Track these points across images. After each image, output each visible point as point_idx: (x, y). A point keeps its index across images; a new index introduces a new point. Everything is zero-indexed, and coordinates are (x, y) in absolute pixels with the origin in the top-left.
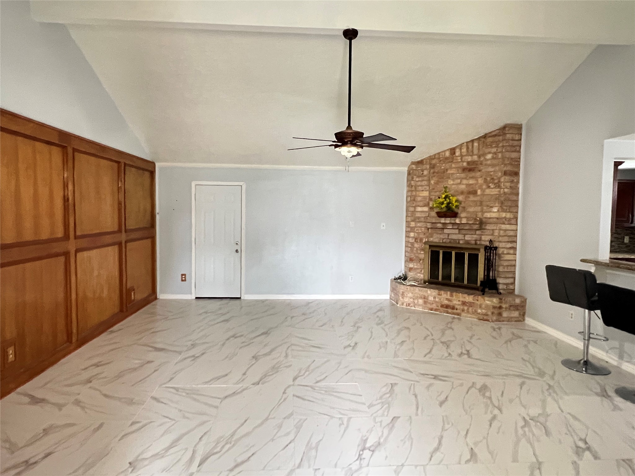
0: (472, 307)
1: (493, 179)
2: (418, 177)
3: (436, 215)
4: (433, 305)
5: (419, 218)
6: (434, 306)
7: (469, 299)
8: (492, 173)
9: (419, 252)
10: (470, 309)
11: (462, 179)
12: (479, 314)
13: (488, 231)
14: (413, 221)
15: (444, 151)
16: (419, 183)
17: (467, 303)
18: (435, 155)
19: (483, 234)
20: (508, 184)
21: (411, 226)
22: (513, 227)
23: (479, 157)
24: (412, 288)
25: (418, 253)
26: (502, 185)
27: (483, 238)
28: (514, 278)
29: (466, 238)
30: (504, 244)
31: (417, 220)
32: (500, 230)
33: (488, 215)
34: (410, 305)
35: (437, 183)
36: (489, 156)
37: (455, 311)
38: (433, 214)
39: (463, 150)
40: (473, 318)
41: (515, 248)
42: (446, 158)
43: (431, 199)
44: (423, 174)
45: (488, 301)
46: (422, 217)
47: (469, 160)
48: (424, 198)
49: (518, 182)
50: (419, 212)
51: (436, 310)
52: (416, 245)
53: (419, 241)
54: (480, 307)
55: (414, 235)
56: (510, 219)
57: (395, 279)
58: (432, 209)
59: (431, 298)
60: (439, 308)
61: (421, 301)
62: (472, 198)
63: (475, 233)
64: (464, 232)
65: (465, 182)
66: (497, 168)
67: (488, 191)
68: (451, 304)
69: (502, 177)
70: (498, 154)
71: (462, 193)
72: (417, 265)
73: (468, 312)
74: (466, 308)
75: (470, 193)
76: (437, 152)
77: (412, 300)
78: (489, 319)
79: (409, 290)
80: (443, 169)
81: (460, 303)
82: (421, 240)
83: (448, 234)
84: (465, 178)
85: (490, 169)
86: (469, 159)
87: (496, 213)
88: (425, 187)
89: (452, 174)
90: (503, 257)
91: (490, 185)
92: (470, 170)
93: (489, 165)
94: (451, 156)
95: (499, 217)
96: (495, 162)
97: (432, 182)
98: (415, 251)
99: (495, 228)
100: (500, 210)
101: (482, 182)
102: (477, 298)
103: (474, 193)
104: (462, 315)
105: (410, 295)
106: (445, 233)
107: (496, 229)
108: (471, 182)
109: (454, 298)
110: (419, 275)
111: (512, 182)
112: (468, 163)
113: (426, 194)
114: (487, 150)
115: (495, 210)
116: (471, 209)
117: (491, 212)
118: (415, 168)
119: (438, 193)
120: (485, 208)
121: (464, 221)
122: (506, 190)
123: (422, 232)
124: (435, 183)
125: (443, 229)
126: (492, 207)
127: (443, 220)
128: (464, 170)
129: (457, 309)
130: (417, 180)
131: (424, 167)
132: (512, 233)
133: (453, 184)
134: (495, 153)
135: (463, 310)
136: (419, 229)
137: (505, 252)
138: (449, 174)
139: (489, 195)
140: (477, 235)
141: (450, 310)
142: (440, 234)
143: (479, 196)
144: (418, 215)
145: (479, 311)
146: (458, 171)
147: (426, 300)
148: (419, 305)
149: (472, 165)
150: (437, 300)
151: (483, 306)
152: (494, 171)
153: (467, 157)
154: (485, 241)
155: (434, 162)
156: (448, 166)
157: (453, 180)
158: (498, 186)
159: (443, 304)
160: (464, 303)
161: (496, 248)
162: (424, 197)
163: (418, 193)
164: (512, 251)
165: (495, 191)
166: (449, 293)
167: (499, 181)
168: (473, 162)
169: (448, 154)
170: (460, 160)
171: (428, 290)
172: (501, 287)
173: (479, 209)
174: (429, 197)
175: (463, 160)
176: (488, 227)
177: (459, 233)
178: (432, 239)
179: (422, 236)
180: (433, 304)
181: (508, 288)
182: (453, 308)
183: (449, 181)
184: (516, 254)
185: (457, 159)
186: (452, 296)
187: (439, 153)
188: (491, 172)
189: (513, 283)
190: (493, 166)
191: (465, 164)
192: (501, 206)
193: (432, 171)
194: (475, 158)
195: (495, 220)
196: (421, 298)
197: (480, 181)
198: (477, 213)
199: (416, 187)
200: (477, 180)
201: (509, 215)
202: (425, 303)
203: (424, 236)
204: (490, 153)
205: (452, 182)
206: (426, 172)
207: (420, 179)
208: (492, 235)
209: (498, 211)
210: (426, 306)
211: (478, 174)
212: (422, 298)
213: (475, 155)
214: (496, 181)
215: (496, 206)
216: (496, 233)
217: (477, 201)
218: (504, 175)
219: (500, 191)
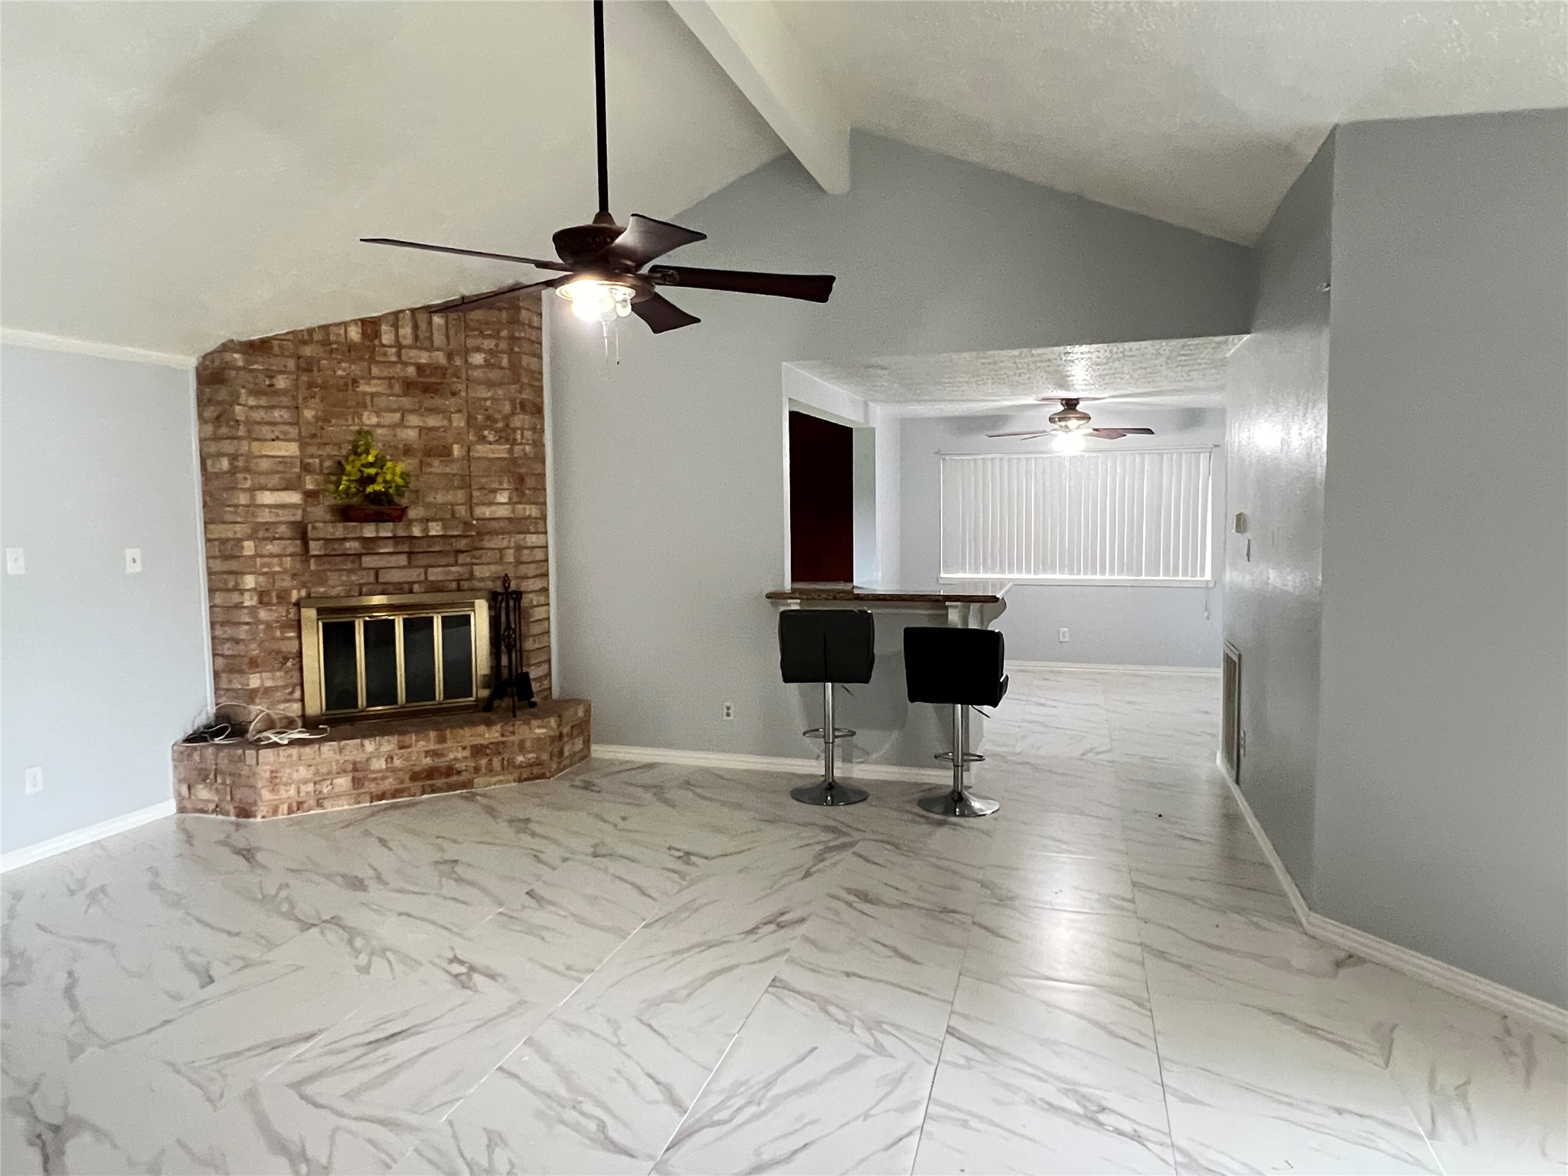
0: (500, 753)
1: (488, 418)
2: (257, 393)
3: (328, 517)
4: (387, 782)
5: (267, 526)
6: (389, 784)
7: (490, 735)
8: (488, 403)
9: (278, 634)
10: (496, 762)
11: (404, 412)
12: (520, 766)
13: (490, 553)
14: (249, 538)
15: (345, 324)
16: (258, 415)
17: (487, 747)
18: (311, 331)
19: (474, 561)
20: (528, 434)
21: (245, 553)
22: (541, 540)
23: (450, 356)
24: (307, 750)
25: (274, 638)
26: (519, 437)
27: (480, 571)
28: (549, 661)
29: (431, 578)
30: (531, 581)
31: (261, 534)
32: (519, 548)
33: (486, 512)
34: (306, 806)
35: (324, 419)
36: (478, 359)
37: (454, 779)
38: (319, 512)
39: (401, 332)
40: (508, 782)
41: (545, 590)
42: (351, 347)
43: (306, 468)
44: (271, 385)
45: (539, 727)
46: (281, 523)
47: (423, 361)
48: (281, 462)
49: (542, 430)
50: (269, 506)
51: (396, 794)
52: (263, 614)
53: (275, 600)
54: (522, 748)
55: (256, 582)
56: (534, 521)
57: (188, 740)
58: (309, 495)
59: (379, 764)
60: (408, 784)
61: (343, 782)
62: (437, 466)
63: (456, 561)
64: (424, 560)
65: (414, 420)
66: (500, 392)
67: (480, 450)
68: (440, 762)
69: (513, 413)
70: (500, 355)
71: (408, 451)
72: (273, 679)
73: (490, 771)
74: (483, 762)
75: (429, 452)
76: (323, 323)
77: (310, 787)
78: (544, 771)
79: (295, 758)
80: (342, 377)
81: (467, 753)
82: (283, 596)
83: (377, 571)
84: (413, 411)
85: (483, 393)
86: (424, 358)
87: (506, 506)
88: (287, 428)
89: (373, 395)
90: (531, 616)
91: (486, 433)
92: (429, 389)
93: (479, 382)
94: (367, 343)
95: (512, 516)
96: (494, 375)
97: (308, 414)
98: (261, 635)
99: (505, 543)
100: (515, 499)
101: (462, 424)
102: (511, 729)
103: (445, 453)
104: (475, 786)
105: (303, 772)
106: (366, 569)
107: (508, 548)
108: (433, 421)
109: (449, 744)
110: (282, 706)
111: (534, 429)
112: (420, 368)
113: (291, 449)
114: (471, 343)
115: (502, 497)
116: (440, 498)
117: (491, 504)
118: (241, 363)
119: (329, 450)
120: (476, 493)
121: (435, 529)
122: (526, 449)
123: (285, 571)
124: (317, 418)
125: (360, 556)
126: (494, 491)
127: (369, 531)
128: (408, 386)
129: (459, 773)
130: (252, 402)
131: (276, 363)
132: (539, 555)
133: (379, 425)
134: (490, 352)
135: (477, 770)
136: (276, 560)
137: (534, 602)
138: (364, 394)
139: (486, 458)
140: (462, 565)
141: (440, 782)
142: (350, 571)
143: (457, 460)
144: (265, 517)
145: (520, 759)
146: (391, 387)
147: (359, 775)
148: (338, 796)
149: (428, 376)
150: (397, 763)
151: (528, 744)
152: (492, 398)
153: (413, 353)
154: (482, 580)
155: (307, 351)
156: (356, 369)
157: (378, 413)
158: (506, 436)
159: (417, 769)
160: (477, 751)
161: (517, 596)
162: (284, 461)
163: (255, 445)
164: (542, 599)
165: (501, 451)
166: (432, 734)
167: (507, 425)
168: (436, 369)
169: (354, 334)
170: (394, 359)
171: (367, 742)
172: (535, 687)
173: (461, 496)
174: (301, 462)
175: (404, 358)
176: (489, 543)
177: (409, 566)
178: (322, 590)
179: (286, 583)
180: (384, 778)
181: (543, 686)
182: (449, 771)
183: (366, 414)
184: (548, 604)
185: (385, 354)
186: (442, 740)
187: (325, 328)
188: (486, 399)
189: (549, 674)
190: (490, 384)
191: (411, 371)
192: (516, 489)
193: (304, 378)
194: (440, 358)
195: (502, 524)
196: (343, 772)
197: (459, 421)
198: (455, 507)
199: (250, 423)
200: (450, 421)
201: (532, 511)
202: (357, 783)
203: (295, 582)
204: (478, 350)
205: (374, 420)
206: (281, 382)
207: (263, 401)
208: (500, 560)
209: (510, 498)
210: (363, 791)
211: (451, 403)
212: (345, 771)
213: (438, 350)
214: (500, 425)
215: (504, 489)
216: (510, 556)
217: (454, 475)
218: (518, 410)
219: (510, 451)
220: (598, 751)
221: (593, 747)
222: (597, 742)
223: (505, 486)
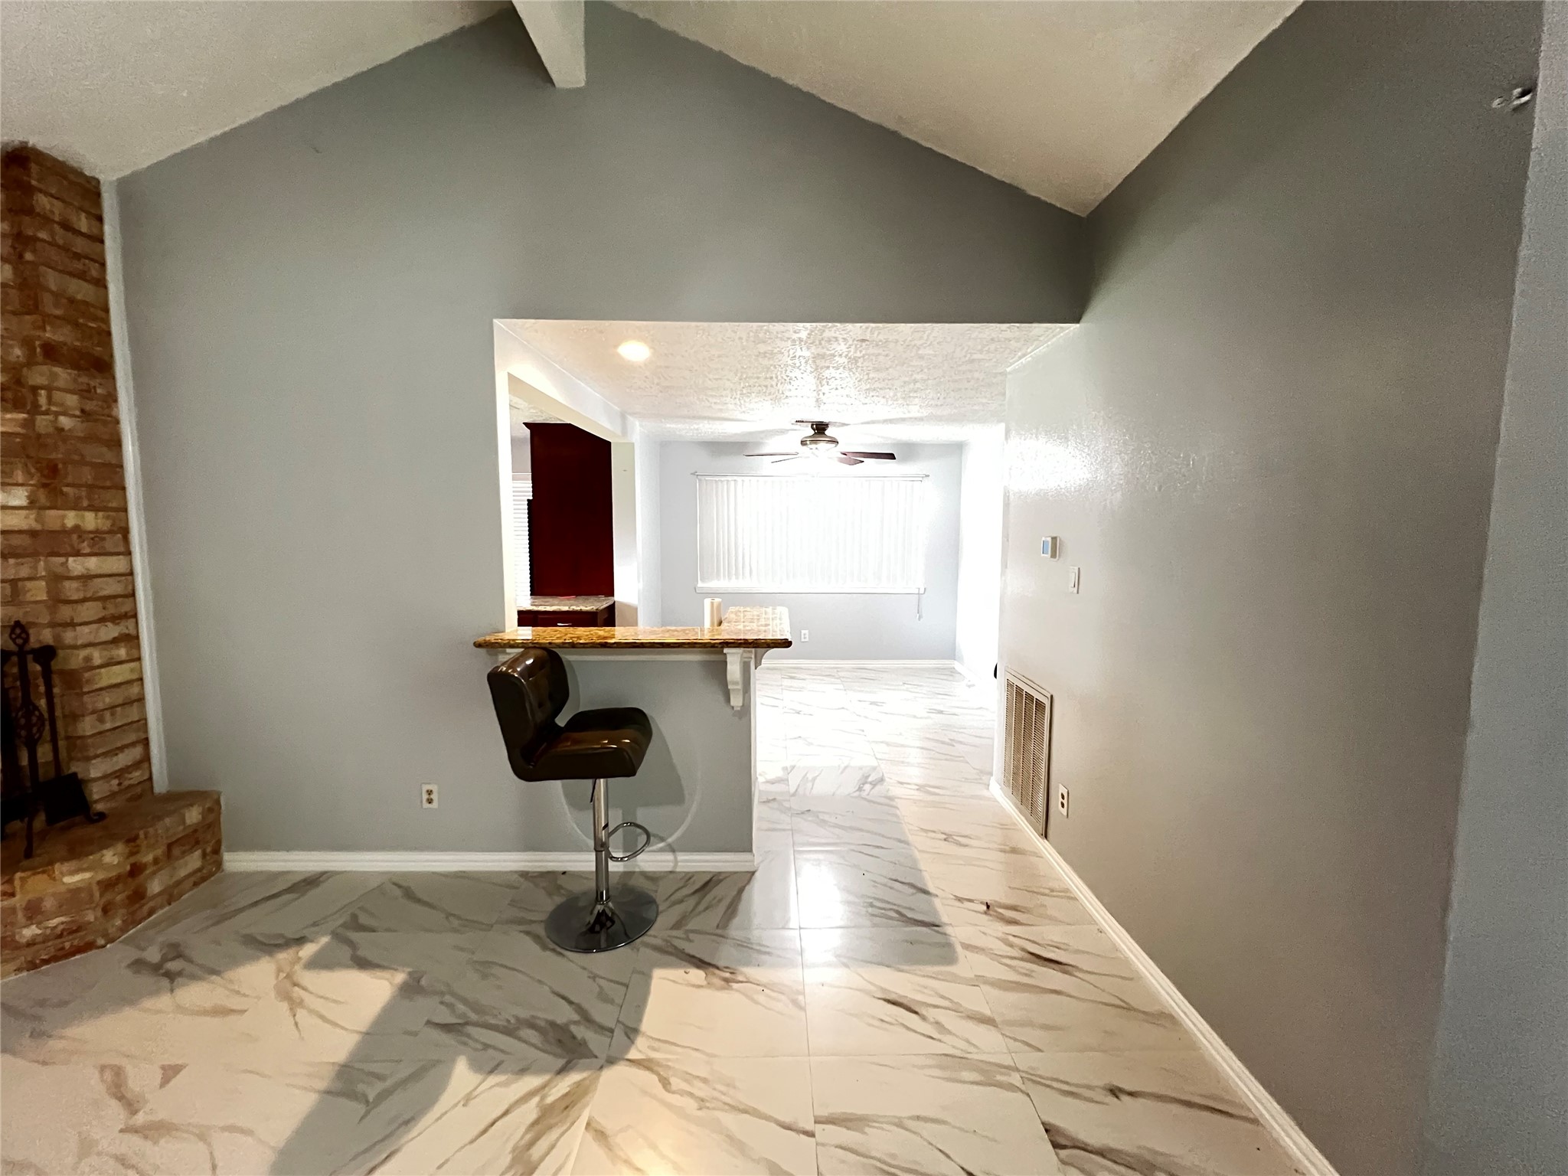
12: (31, 944)
20: (70, 400)
22: (115, 564)
26: (45, 401)
28: (146, 742)
30: (86, 629)
32: (56, 577)
41: (132, 640)
45: (75, 871)
49: (112, 398)
54: (33, 914)
56: (97, 536)
69: (30, 363)
78: (90, 938)
87: (22, 512)
90: (88, 681)
95: (38, 527)
99: (24, 572)
100: (42, 497)
111: (86, 393)
115: (13, 497)
122: (65, 422)
132: (112, 587)
137: (97, 660)
145: (30, 932)
151: (49, 904)
158: (15, 398)
161: (47, 654)
164: (122, 652)
165: (5, 422)
172: (97, 792)
181: (126, 783)
184: (139, 659)
189: (147, 758)
192: (45, 486)
201: (91, 521)
208: (15, 600)
209: (32, 502)
215: (17, 485)
216: (36, 592)
218: (40, 358)
219: (29, 424)
220: (237, 861)
221: (227, 857)
222: (230, 850)
223: (20, 478)
